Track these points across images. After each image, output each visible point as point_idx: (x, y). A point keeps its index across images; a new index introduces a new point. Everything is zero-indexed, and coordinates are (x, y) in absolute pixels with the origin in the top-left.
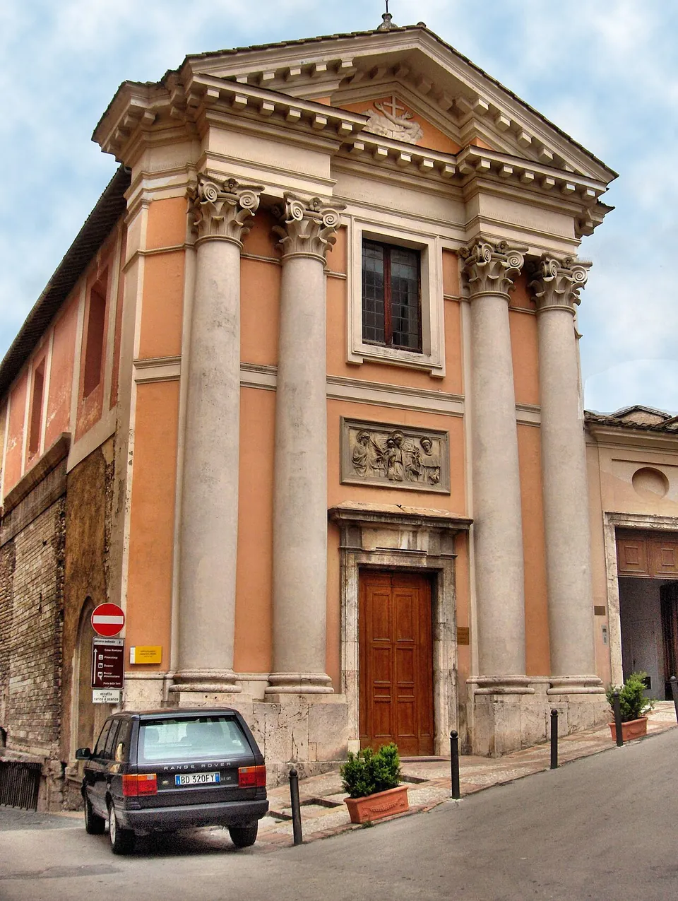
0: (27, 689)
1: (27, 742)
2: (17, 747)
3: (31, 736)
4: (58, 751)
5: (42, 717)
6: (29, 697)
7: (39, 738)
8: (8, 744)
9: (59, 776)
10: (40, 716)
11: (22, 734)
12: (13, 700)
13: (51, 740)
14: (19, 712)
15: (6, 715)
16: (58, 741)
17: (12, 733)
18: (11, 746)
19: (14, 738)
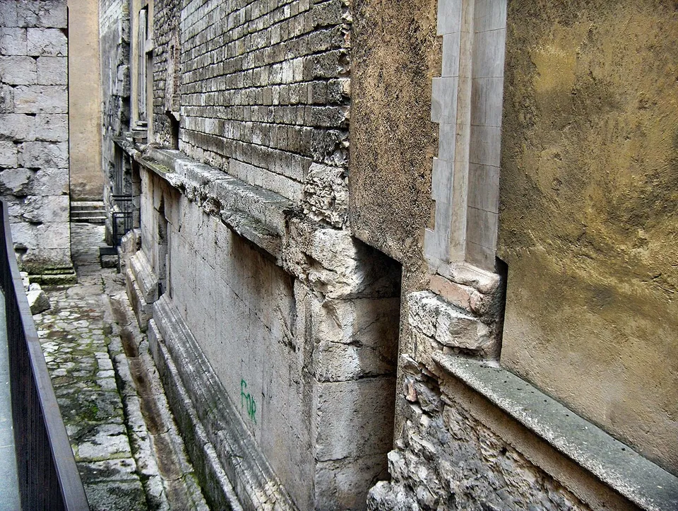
0: (217, 16)
1: (220, 144)
2: (199, 153)
3: (230, 133)
4: (341, 195)
5: (264, 79)
6: (223, 34)
7: (257, 140)
8: (181, 144)
9: (347, 290)
10: (258, 76)
11: (209, 126)
12: (188, 52)
13: (303, 152)
14: (202, 76)
15: (176, 85)
16: (337, 159)
17: (187, 124)
18: (188, 150)
19: (193, 134)
